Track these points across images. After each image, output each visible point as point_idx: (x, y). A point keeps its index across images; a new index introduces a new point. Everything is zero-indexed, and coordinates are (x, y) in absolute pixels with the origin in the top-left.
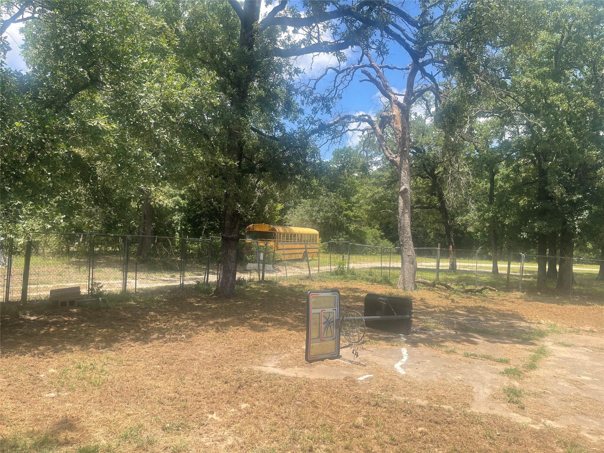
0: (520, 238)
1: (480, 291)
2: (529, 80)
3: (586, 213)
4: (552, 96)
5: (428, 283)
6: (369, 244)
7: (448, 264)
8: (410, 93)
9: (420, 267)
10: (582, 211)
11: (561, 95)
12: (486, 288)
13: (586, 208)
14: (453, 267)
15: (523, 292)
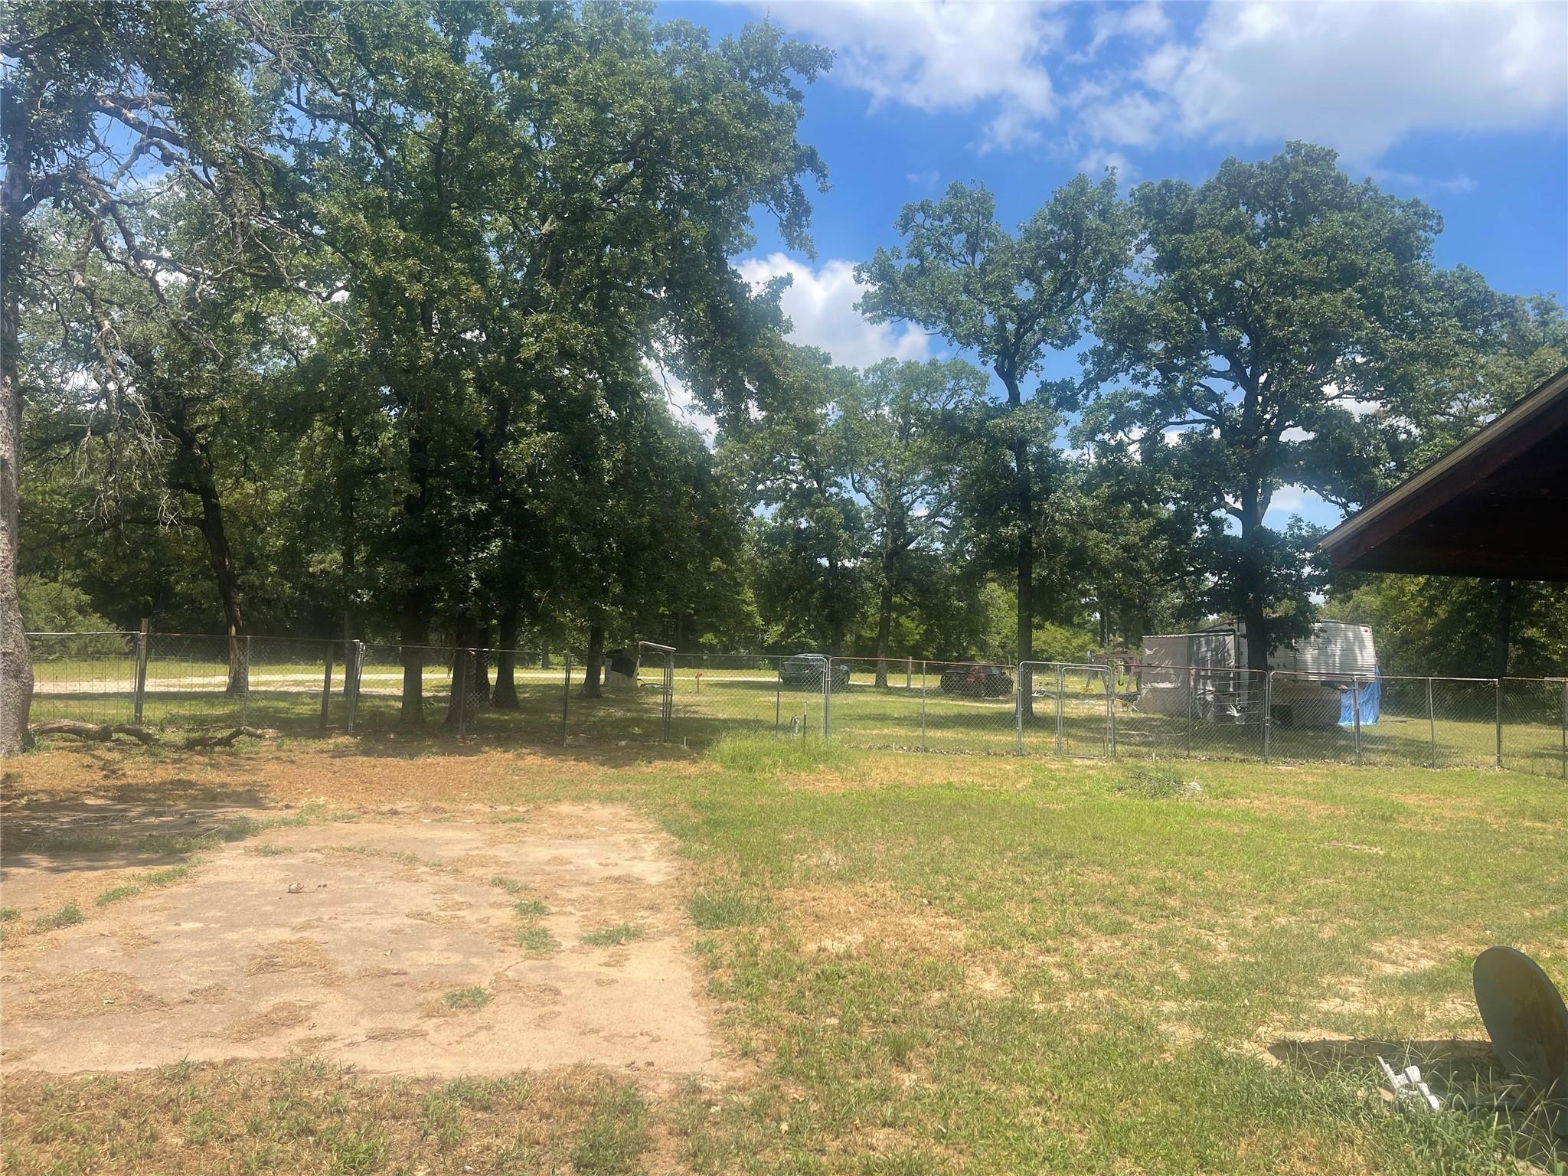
0: (354, 603)
1: (226, 742)
2: (335, 211)
3: (495, 546)
4: (389, 259)
5: (88, 731)
6: (37, 630)
7: (226, 679)
8: (18, 181)
9: (152, 690)
10: (488, 540)
11: (410, 262)
12: (238, 733)
13: (497, 535)
14: (238, 685)
15: (354, 736)
